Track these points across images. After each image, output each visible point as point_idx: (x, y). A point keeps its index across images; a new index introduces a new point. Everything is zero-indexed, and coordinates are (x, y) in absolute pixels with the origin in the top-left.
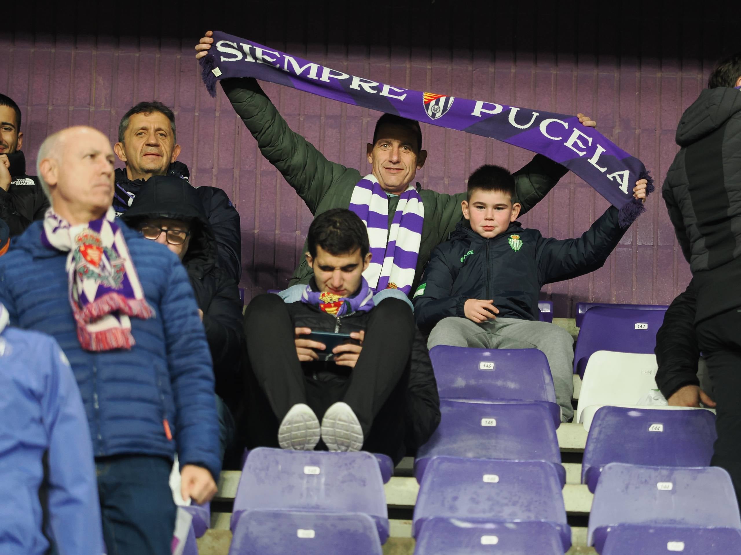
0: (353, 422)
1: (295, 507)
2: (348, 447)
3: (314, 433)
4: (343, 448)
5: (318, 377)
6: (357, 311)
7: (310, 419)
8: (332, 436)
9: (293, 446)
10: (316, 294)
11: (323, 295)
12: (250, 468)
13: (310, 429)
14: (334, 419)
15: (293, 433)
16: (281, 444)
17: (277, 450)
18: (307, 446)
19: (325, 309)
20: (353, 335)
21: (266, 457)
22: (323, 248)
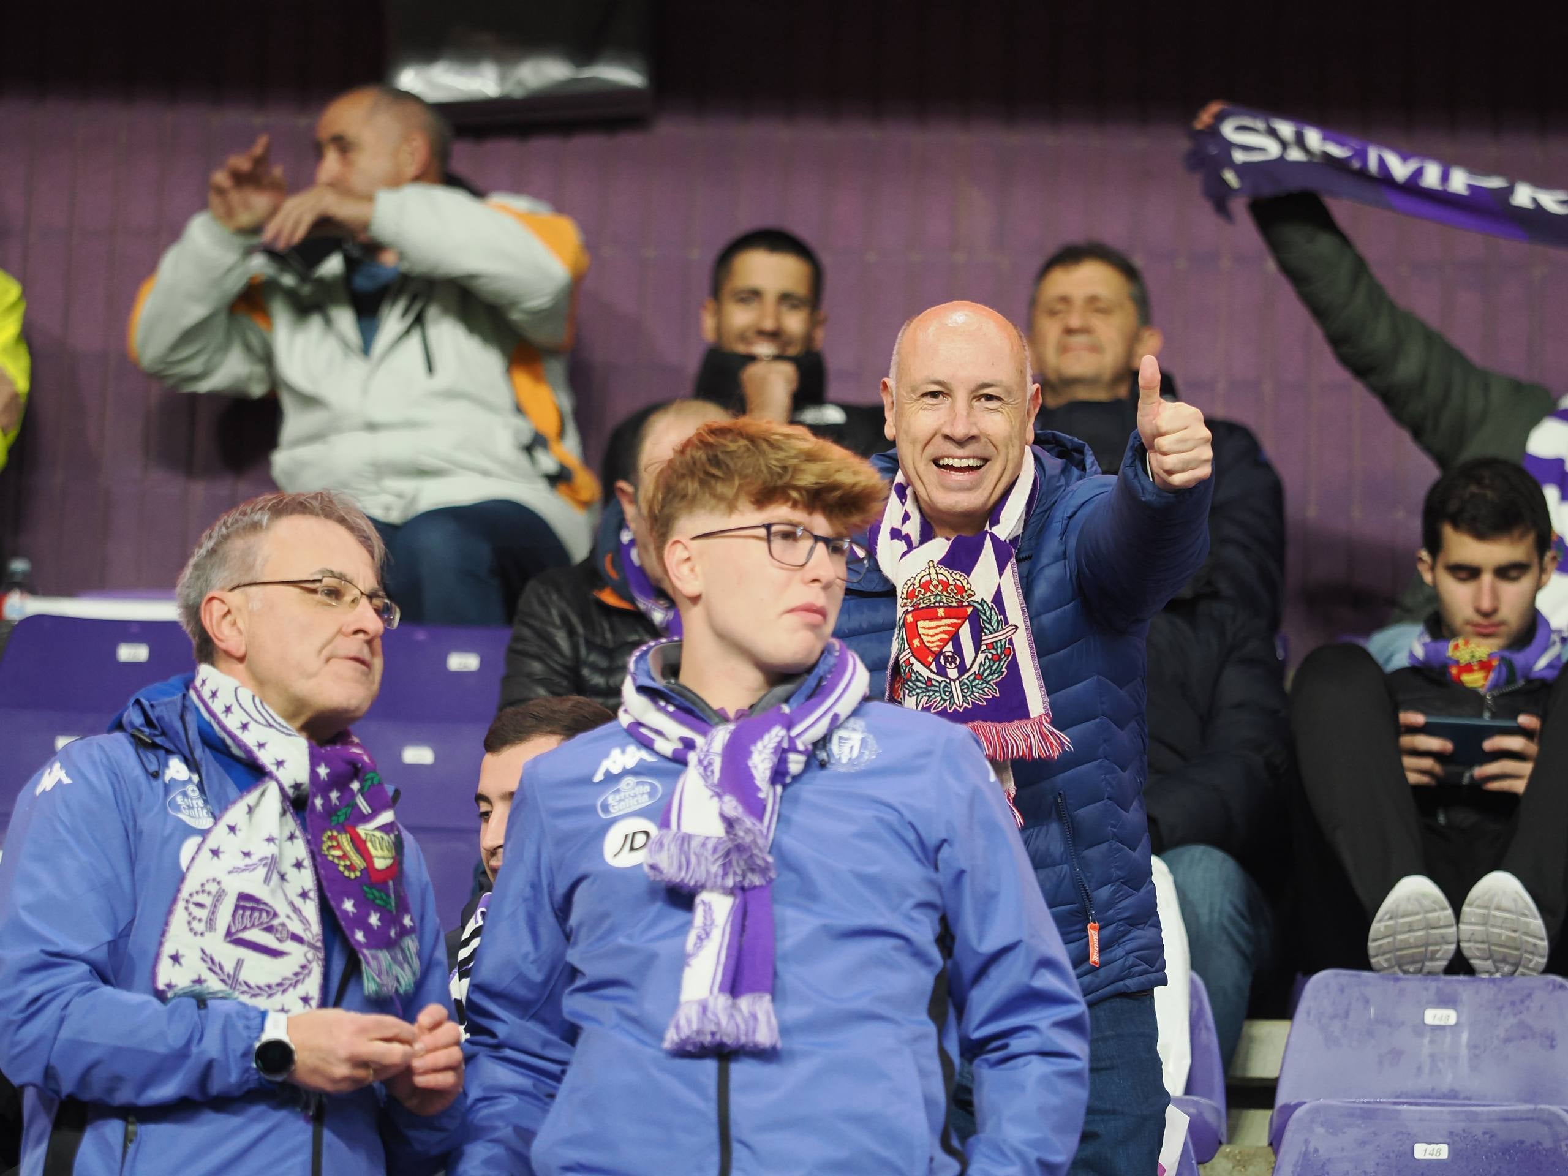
0: (1526, 912)
1: (1406, 1096)
2: (1516, 966)
3: (1443, 936)
4: (1507, 969)
5: (1447, 817)
6: (1529, 681)
7: (1436, 907)
8: (1483, 942)
9: (1400, 966)
10: (1440, 645)
11: (1456, 647)
12: (1308, 1014)
13: (1434, 928)
14: (1486, 907)
15: (1399, 937)
16: (1373, 961)
17: (1366, 974)
18: (1429, 965)
19: (1459, 678)
20: (1524, 720)
21: (1342, 990)
22: (1457, 526)
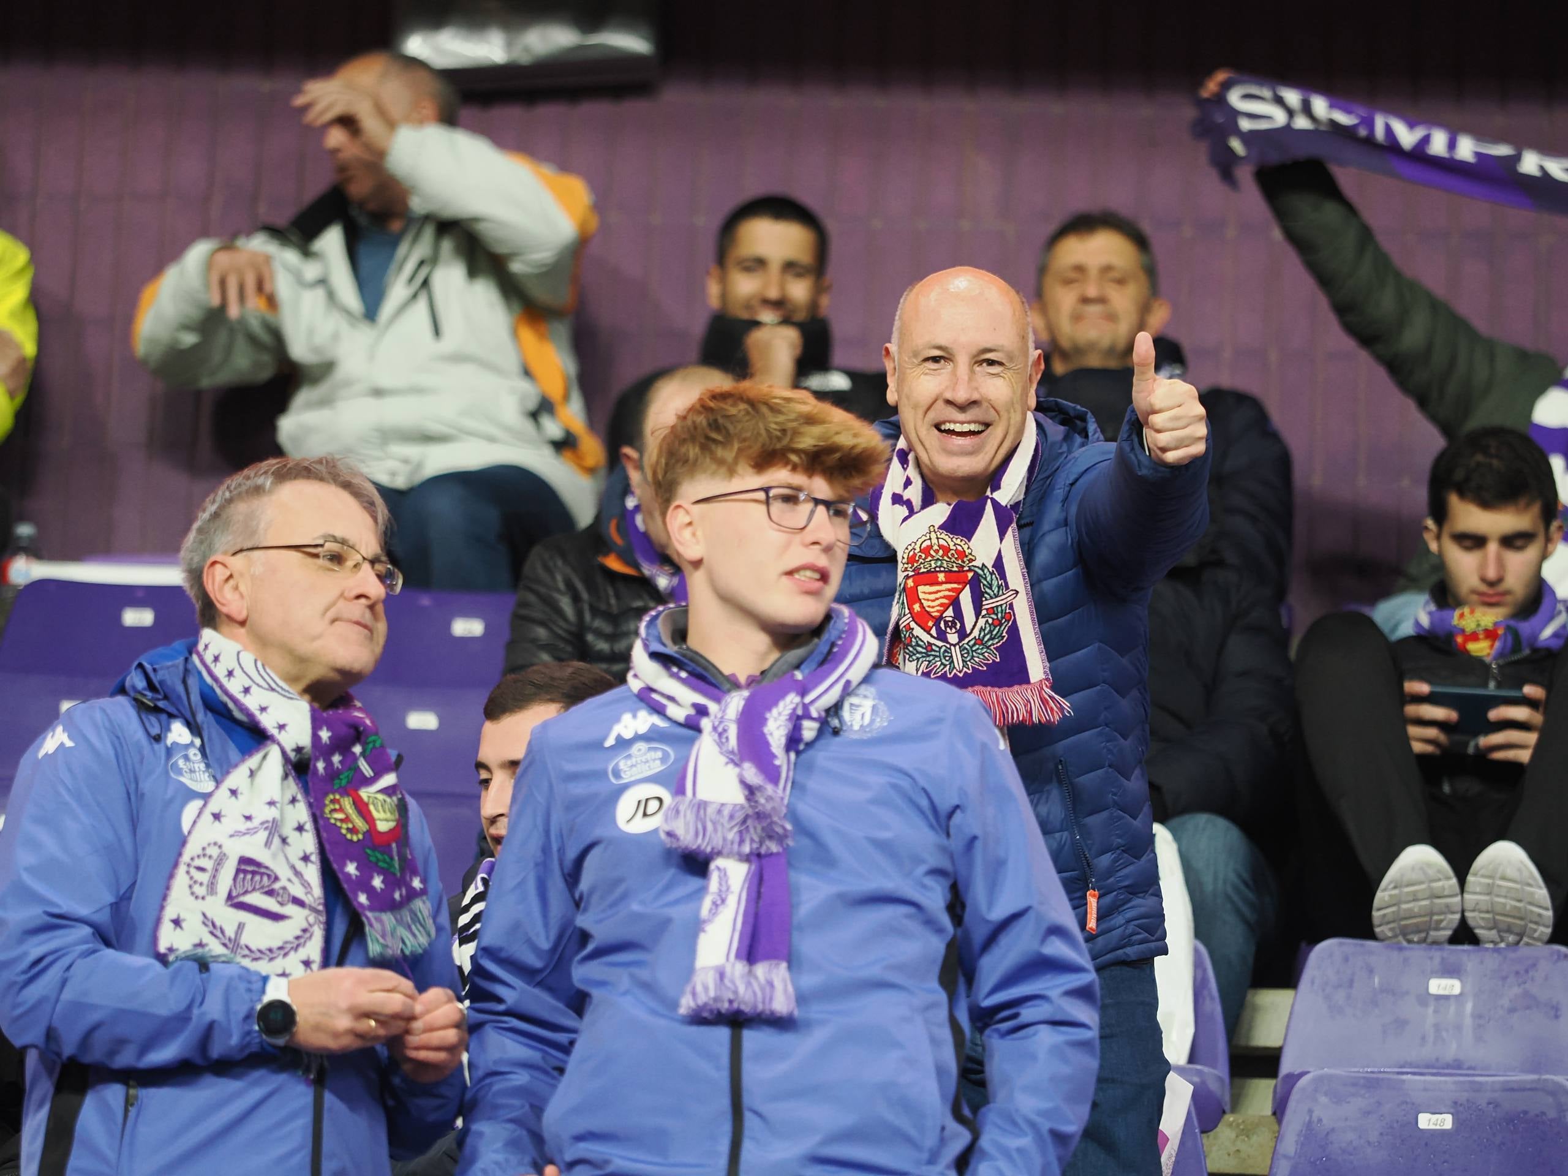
0: (1531, 881)
1: (1411, 1065)
2: (1521, 935)
3: (1447, 906)
4: (1511, 938)
5: (1452, 787)
6: (1535, 650)
7: (1440, 876)
8: (1487, 912)
9: (1404, 935)
10: (1445, 613)
11: (1462, 616)
12: (1313, 983)
13: (1438, 897)
14: (1491, 877)
15: (1404, 906)
16: (1377, 930)
17: (1370, 943)
18: (1433, 934)
20: (1529, 690)
21: (1346, 959)
22: (1462, 495)
